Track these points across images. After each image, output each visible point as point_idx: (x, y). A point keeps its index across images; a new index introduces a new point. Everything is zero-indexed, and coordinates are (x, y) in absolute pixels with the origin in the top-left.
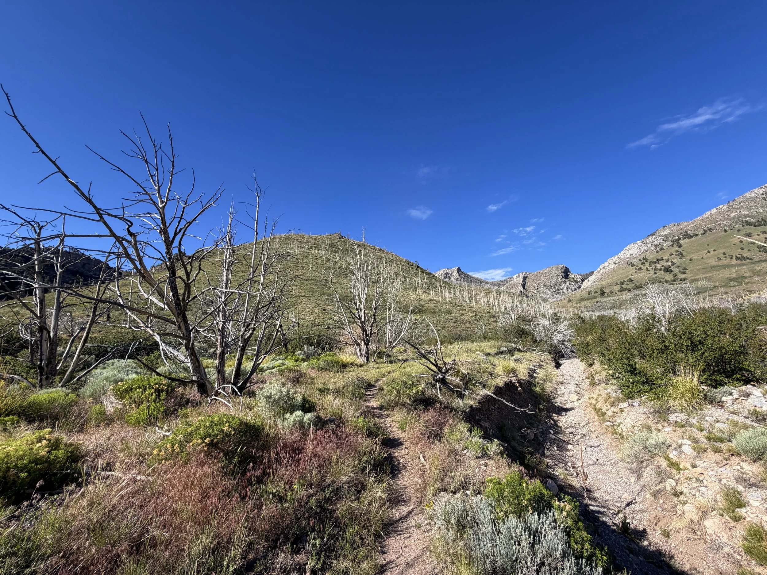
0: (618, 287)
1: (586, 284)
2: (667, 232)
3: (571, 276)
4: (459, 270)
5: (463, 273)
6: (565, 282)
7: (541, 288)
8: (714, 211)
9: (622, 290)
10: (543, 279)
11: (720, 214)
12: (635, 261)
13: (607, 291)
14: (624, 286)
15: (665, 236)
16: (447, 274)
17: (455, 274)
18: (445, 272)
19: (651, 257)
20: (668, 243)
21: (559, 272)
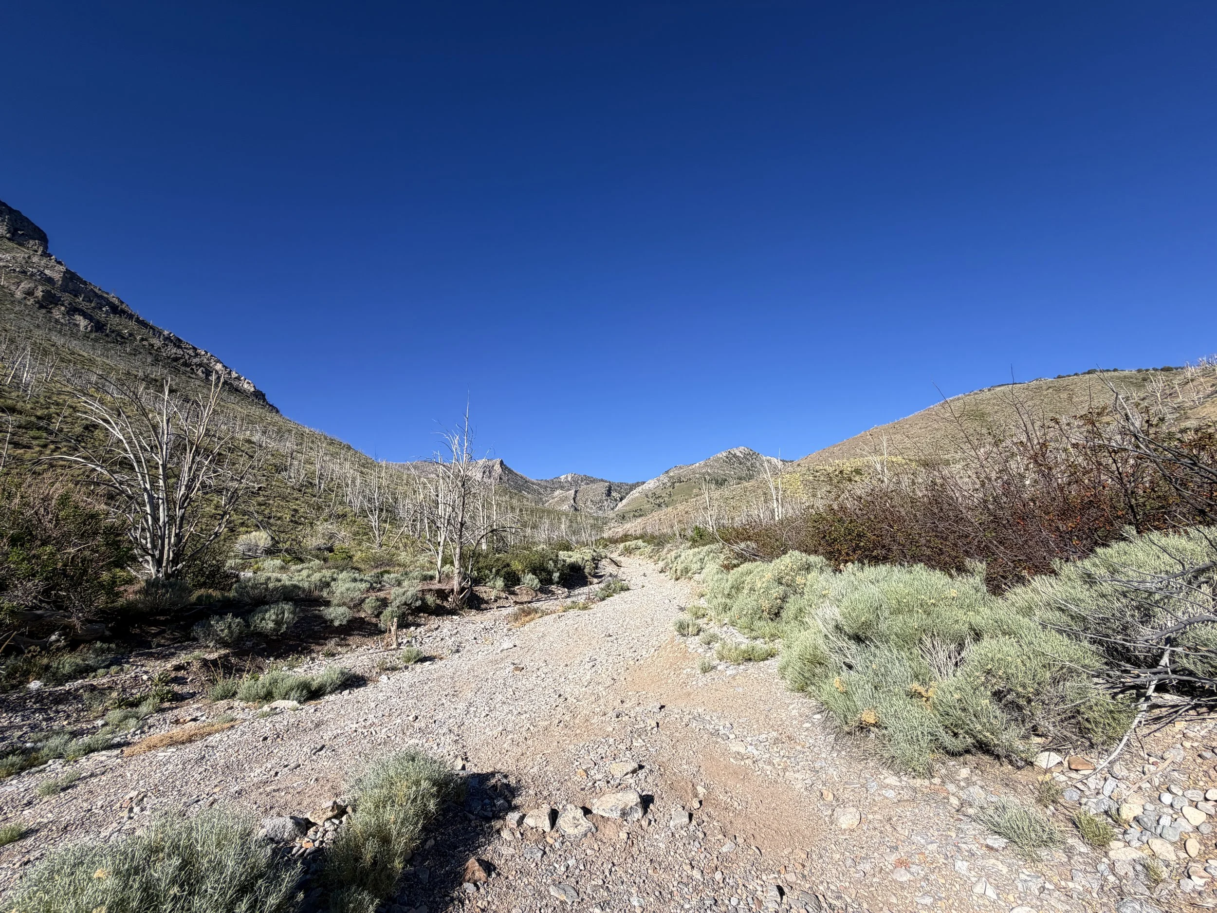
0: (632, 513)
1: (620, 505)
2: (671, 474)
3: (614, 494)
4: (502, 463)
5: (506, 468)
6: (607, 500)
7: (589, 503)
8: (697, 465)
9: (634, 516)
10: (592, 494)
11: (699, 467)
12: (650, 494)
14: (636, 514)
15: (671, 477)
16: (488, 466)
17: (497, 467)
18: (485, 464)
19: (658, 493)
20: (669, 484)
21: (604, 490)
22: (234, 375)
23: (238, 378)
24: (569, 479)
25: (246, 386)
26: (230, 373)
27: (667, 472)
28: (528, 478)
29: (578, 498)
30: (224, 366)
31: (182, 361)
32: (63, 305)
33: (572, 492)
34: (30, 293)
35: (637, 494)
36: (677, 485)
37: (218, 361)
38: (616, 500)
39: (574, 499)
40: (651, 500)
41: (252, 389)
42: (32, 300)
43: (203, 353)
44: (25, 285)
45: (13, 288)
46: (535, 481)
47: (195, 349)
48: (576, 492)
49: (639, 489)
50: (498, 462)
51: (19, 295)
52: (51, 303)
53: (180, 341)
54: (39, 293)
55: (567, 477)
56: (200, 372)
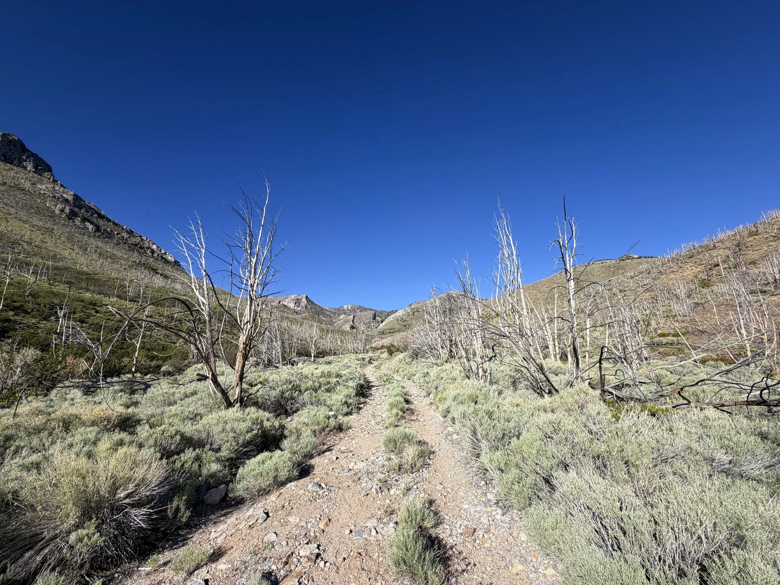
0: (388, 331)
1: (381, 325)
2: (413, 307)
3: (377, 318)
4: (307, 297)
5: (310, 300)
6: (373, 322)
7: (362, 324)
9: (389, 332)
10: (364, 318)
12: (399, 319)
13: (385, 332)
14: (391, 331)
15: (412, 309)
16: (298, 299)
17: (304, 300)
18: (296, 298)
19: (404, 318)
20: (411, 313)
21: (371, 316)
22: (163, 251)
23: (165, 254)
24: (350, 308)
25: (170, 258)
26: (160, 251)
27: (410, 305)
28: (324, 307)
29: (355, 321)
30: (157, 247)
31: (139, 246)
32: (79, 217)
33: (352, 317)
34: (62, 211)
35: (392, 319)
36: (416, 313)
37: (153, 244)
38: (379, 322)
39: (353, 321)
40: (400, 323)
41: (173, 260)
42: (64, 215)
43: (145, 239)
44: (60, 206)
45: (53, 207)
46: (328, 309)
47: (141, 236)
48: (354, 317)
49: (393, 315)
50: (305, 297)
51: (57, 212)
52: (73, 216)
53: (132, 232)
54: (67, 210)
55: (348, 307)
56: (148, 252)
